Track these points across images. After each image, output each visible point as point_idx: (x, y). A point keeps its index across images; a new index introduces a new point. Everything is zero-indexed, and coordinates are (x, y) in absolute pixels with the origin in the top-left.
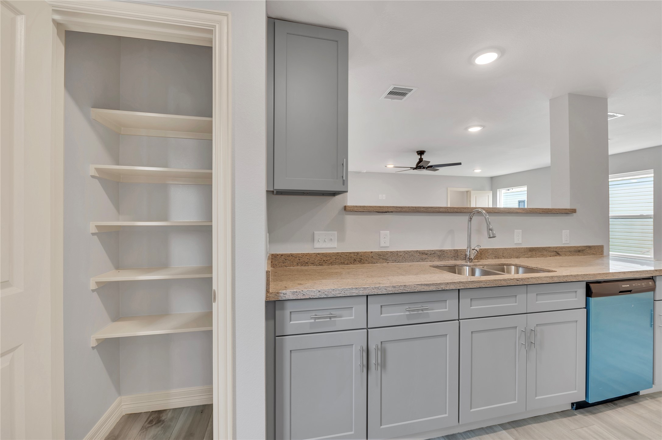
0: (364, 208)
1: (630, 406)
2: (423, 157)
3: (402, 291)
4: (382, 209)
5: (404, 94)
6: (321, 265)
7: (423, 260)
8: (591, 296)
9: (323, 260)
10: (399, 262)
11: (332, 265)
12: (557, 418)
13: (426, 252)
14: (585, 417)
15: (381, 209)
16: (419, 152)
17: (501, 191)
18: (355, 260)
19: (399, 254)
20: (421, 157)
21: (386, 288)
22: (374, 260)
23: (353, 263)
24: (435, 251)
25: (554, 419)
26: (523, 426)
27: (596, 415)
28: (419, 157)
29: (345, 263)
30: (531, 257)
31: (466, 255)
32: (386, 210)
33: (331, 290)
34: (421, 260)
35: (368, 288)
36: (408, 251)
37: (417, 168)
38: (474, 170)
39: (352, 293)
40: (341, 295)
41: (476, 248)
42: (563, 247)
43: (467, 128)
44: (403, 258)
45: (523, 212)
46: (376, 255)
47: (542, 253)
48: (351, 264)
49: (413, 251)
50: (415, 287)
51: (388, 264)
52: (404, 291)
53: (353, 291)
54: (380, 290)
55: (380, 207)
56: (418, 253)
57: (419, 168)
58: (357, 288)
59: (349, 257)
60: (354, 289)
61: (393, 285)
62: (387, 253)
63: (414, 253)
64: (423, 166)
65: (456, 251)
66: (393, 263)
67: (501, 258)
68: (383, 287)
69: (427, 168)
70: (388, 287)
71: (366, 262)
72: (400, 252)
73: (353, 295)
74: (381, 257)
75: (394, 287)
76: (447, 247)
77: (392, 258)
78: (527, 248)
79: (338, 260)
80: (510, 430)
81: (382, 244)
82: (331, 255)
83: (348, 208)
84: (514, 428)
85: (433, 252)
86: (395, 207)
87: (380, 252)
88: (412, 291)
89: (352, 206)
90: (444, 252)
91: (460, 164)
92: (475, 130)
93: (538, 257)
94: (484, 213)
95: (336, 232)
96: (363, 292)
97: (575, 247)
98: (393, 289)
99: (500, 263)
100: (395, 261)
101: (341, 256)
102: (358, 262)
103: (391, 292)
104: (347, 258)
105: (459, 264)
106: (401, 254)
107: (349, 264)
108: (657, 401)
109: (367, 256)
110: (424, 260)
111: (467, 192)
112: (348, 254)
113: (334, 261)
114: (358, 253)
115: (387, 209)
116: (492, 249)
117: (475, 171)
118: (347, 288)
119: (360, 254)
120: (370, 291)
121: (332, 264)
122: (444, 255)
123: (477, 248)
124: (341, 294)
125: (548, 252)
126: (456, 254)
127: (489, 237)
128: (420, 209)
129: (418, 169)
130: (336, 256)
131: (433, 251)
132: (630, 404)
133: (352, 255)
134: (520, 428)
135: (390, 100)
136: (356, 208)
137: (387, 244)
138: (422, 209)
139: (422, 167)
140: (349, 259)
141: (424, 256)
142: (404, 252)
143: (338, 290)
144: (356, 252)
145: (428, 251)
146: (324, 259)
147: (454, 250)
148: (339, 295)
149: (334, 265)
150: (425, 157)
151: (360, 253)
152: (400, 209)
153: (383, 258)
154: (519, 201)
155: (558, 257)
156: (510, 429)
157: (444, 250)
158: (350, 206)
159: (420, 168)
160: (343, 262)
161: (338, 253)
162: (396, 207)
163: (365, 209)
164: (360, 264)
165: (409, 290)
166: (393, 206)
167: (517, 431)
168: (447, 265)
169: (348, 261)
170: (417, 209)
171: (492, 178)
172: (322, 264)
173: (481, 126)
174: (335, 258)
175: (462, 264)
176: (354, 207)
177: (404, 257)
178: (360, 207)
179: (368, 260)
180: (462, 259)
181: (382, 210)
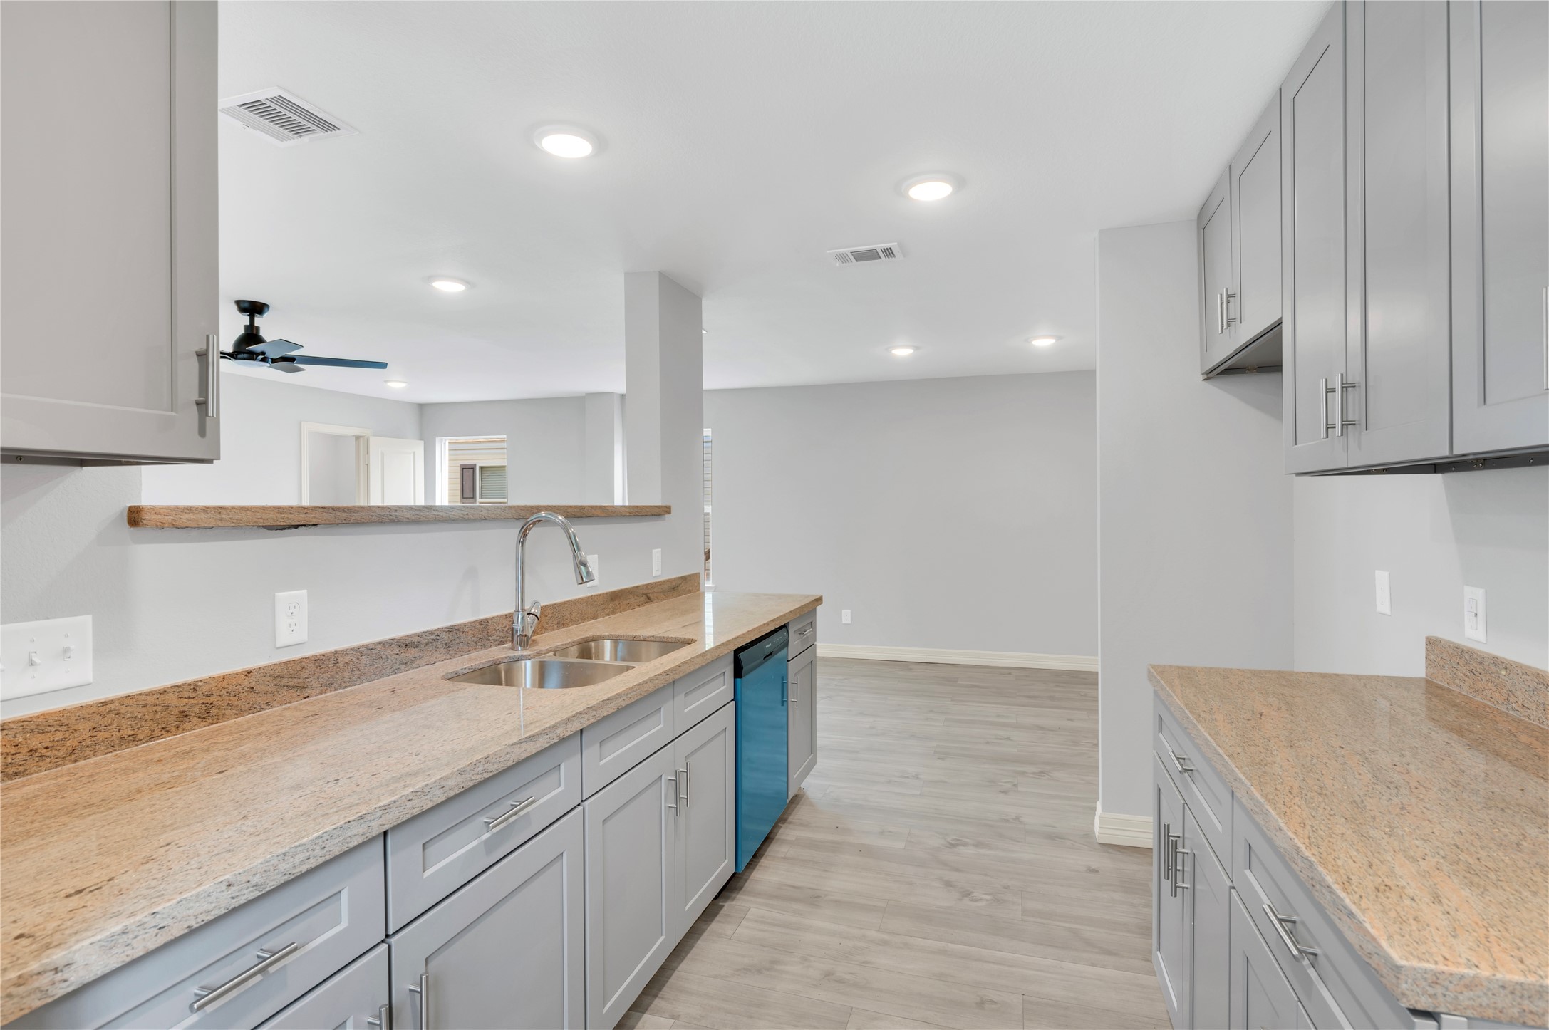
0: (218, 516)
1: (769, 849)
2: (258, 321)
3: (480, 776)
4: (285, 516)
5: (298, 130)
6: (16, 774)
7: (408, 664)
8: (741, 677)
9: (27, 750)
10: (340, 686)
11: (76, 761)
12: (704, 931)
13: (416, 640)
14: (734, 903)
15: (283, 518)
16: (246, 305)
17: (444, 442)
18: (184, 715)
19: (342, 661)
20: (252, 321)
21: (443, 783)
22: (259, 700)
23: (174, 729)
24: (436, 633)
25: (701, 934)
26: (667, 981)
27: (744, 889)
28: (245, 319)
29: (140, 737)
30: (613, 613)
31: (513, 630)
32: (300, 518)
33: (275, 862)
34: (403, 667)
35: (395, 802)
36: (367, 647)
37: (239, 356)
38: (386, 382)
39: (349, 840)
40: (313, 863)
41: (533, 610)
42: (655, 583)
43: (431, 278)
44: (352, 671)
45: (603, 515)
46: (267, 678)
47: (628, 602)
48: (166, 734)
49: (380, 643)
50: (507, 753)
51: (307, 700)
52: (486, 776)
53: (349, 834)
54: (428, 797)
55: (280, 509)
56: (396, 647)
57: (246, 356)
58: (362, 818)
59: (159, 708)
60: (355, 823)
61: (460, 767)
62: (302, 664)
63: (383, 650)
64: (263, 353)
65: (485, 623)
66: (324, 695)
67: (568, 625)
68: (435, 782)
69: (274, 361)
70: (447, 778)
71: (228, 712)
72: (344, 653)
73: (352, 845)
74: (282, 683)
75: (462, 772)
76: (463, 616)
77: (318, 678)
78: (607, 593)
79: (106, 734)
80: (652, 1006)
81: (284, 638)
82: (69, 718)
83: (153, 517)
84: (656, 996)
85: (433, 637)
86: (328, 508)
87: (280, 664)
88: (501, 767)
89: (168, 508)
90: (458, 632)
91: (382, 365)
92: (449, 287)
93: (624, 610)
94: (561, 521)
95: (88, 619)
96: (380, 821)
97: (668, 581)
98: (460, 779)
99: (579, 638)
100: (329, 686)
101: (123, 711)
102: (195, 720)
103: (456, 791)
104: (147, 717)
105: (502, 658)
106: (347, 660)
107: (158, 737)
108: (790, 823)
109: (231, 688)
110: (413, 662)
111: (357, 438)
112: (151, 700)
113: (88, 742)
114: (194, 686)
115: (302, 515)
116: (552, 605)
117: (390, 384)
118: (329, 828)
119: (206, 688)
120: (402, 809)
121: (74, 754)
122: (458, 641)
123: (535, 610)
124: (312, 860)
125: (636, 597)
126: (484, 632)
127: (581, 581)
128: (401, 514)
129: (244, 359)
130: (98, 718)
131: (432, 633)
132: (768, 847)
133: (172, 699)
134: (665, 989)
135: (240, 124)
136: (187, 516)
137: (302, 635)
138: (407, 514)
139: (261, 357)
140: (158, 715)
141: (412, 653)
142: (357, 650)
143: (299, 849)
144: (189, 685)
145: (420, 635)
146: (34, 744)
147: (481, 622)
148: (304, 868)
149: (86, 758)
150: (268, 327)
151: (206, 682)
152: (344, 515)
153: (290, 684)
154: (461, 465)
155: (649, 606)
156: (651, 1003)
157: (458, 625)
158: (162, 508)
159: (253, 359)
160: (132, 733)
161: (105, 703)
162: (334, 509)
163: (225, 517)
164: (202, 723)
165: (496, 766)
166: (323, 505)
167: (663, 998)
168: (477, 667)
169: (155, 727)
170: (394, 513)
171: (422, 407)
172: (21, 769)
173: (466, 282)
174: (88, 725)
175: (510, 657)
176: (178, 509)
177: (358, 665)
178: (206, 510)
179: (237, 703)
180: (497, 643)
181: (288, 518)
